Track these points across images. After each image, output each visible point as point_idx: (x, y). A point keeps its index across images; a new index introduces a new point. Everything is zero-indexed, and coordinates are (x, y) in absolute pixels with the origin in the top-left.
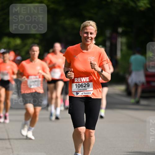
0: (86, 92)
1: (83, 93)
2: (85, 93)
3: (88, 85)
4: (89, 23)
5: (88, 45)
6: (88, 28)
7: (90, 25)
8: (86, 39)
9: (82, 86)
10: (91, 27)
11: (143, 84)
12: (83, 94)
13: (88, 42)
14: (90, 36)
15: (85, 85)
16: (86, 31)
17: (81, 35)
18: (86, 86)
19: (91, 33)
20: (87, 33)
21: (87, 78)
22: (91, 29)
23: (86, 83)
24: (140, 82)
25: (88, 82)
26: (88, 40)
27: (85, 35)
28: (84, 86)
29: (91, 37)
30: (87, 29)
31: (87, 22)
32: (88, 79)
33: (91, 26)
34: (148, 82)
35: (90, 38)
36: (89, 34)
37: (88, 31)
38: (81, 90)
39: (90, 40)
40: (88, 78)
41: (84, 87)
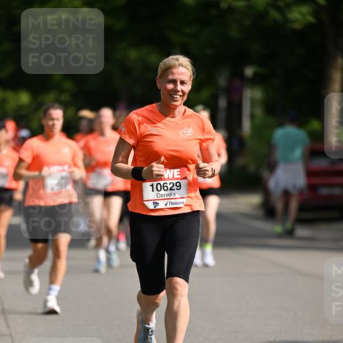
0: (173, 201)
1: (168, 204)
2: (172, 204)
3: (178, 184)
4: (177, 60)
5: (176, 107)
6: (175, 71)
7: (179, 65)
8: (170, 95)
9: (166, 188)
10: (181, 69)
11: (301, 192)
12: (168, 206)
13: (176, 101)
14: (180, 87)
15: (172, 185)
16: (171, 77)
17: (158, 86)
18: (175, 187)
19: (182, 83)
20: (174, 82)
21: (176, 170)
22: (182, 74)
23: (175, 182)
24: (294, 187)
25: (177, 179)
26: (176, 96)
27: (170, 86)
28: (169, 187)
29: (183, 91)
30: (173, 74)
31: (173, 58)
32: (179, 173)
33: (182, 66)
34: (312, 187)
35: (181, 93)
36: (179, 83)
37: (176, 77)
38: (163, 196)
39: (181, 96)
40: (178, 170)
41: (171, 189)
